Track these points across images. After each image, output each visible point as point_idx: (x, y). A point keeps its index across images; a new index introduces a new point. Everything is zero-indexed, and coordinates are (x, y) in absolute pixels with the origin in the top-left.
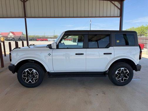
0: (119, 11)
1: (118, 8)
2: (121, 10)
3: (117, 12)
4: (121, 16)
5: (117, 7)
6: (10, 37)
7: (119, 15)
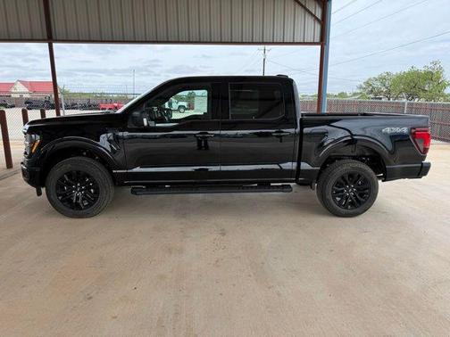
0: (318, 27)
1: (316, 18)
2: (324, 22)
3: (313, 30)
4: (323, 40)
5: (314, 16)
6: (18, 96)
7: (317, 40)
